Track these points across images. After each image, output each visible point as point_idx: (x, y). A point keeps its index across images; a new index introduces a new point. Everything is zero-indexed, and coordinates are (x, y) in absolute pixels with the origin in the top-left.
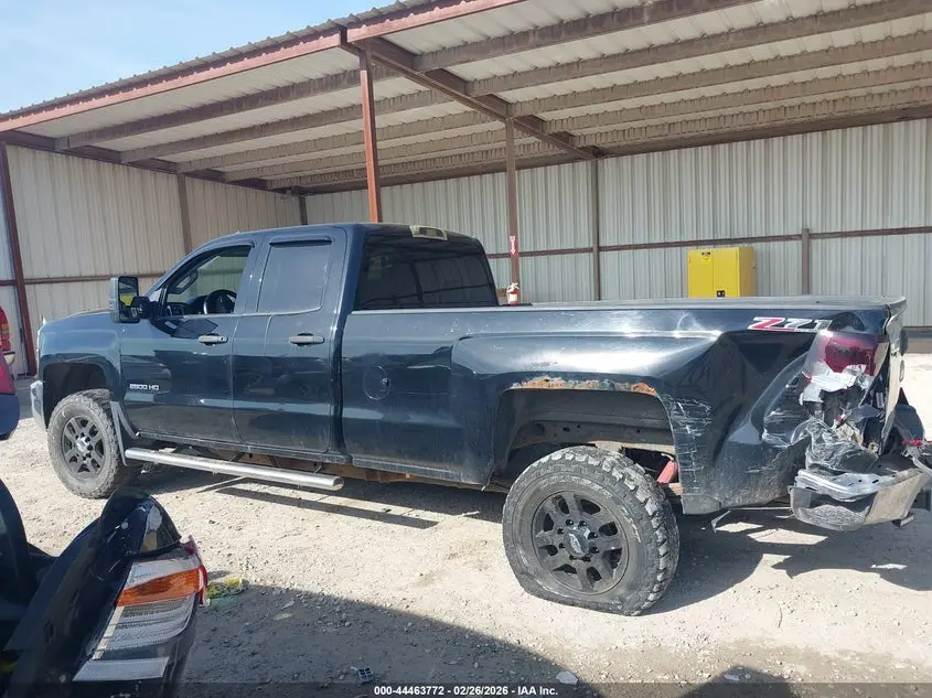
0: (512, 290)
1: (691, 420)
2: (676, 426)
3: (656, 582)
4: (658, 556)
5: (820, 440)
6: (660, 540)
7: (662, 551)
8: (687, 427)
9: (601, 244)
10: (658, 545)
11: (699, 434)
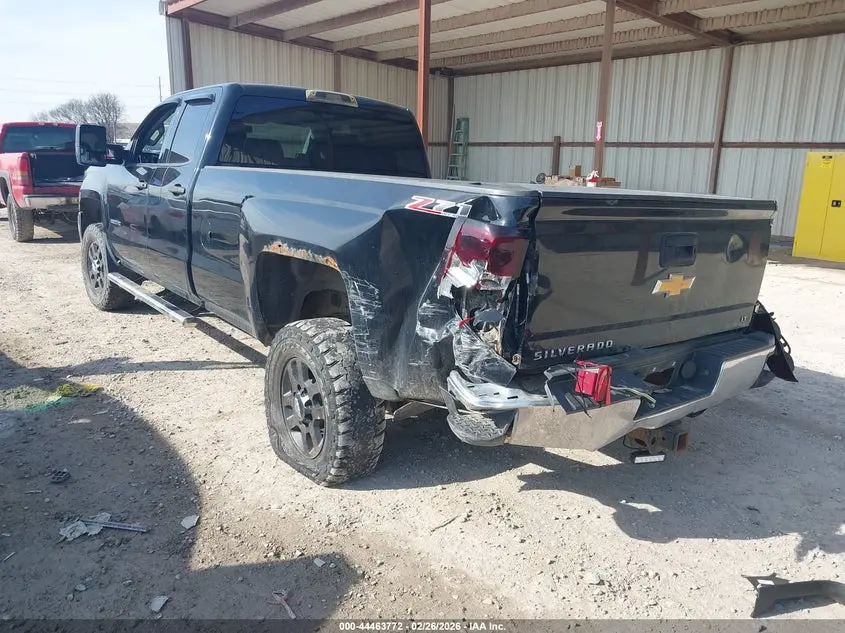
0: (591, 178)
1: (364, 301)
2: (353, 305)
3: (335, 457)
4: (338, 433)
5: (459, 342)
6: (340, 418)
7: (342, 428)
8: (362, 308)
9: (726, 139)
10: (338, 422)
11: (371, 318)
